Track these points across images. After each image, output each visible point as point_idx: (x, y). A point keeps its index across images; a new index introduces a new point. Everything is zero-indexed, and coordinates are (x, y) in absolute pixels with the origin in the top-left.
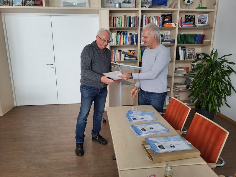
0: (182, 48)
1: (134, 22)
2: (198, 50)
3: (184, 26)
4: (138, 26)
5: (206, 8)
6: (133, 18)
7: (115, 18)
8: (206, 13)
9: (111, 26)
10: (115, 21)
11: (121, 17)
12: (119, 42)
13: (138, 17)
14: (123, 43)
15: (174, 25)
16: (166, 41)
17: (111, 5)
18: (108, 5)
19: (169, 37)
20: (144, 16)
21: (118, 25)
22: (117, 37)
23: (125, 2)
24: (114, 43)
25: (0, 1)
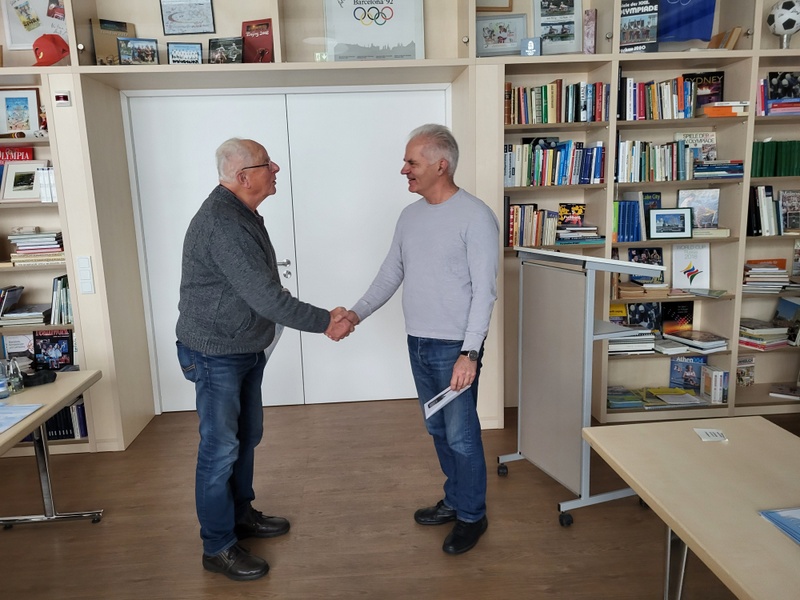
0: (769, 189)
1: (594, 104)
3: (776, 112)
4: (607, 117)
6: (590, 88)
7: (525, 90)
9: (509, 122)
10: (522, 104)
11: (546, 87)
12: (537, 177)
13: (608, 86)
14: (553, 181)
15: (737, 108)
16: (711, 168)
17: (500, 47)
18: (492, 47)
19: (713, 154)
20: (630, 82)
21: (534, 117)
22: (530, 160)
23: (551, 36)
24: (520, 180)
25: (128, 49)
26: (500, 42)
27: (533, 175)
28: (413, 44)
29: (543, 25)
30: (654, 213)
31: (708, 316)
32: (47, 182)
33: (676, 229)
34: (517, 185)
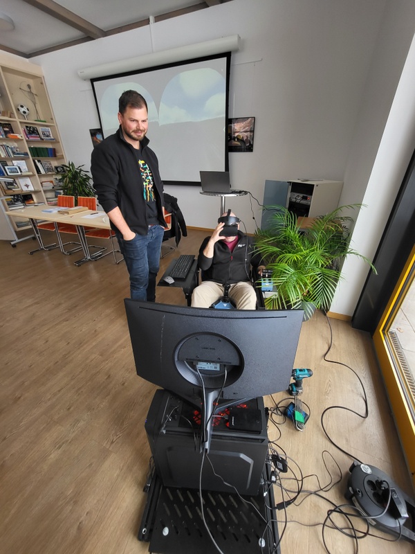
0: (39, 161)
2: (55, 163)
3: (31, 139)
5: (45, 122)
8: (47, 126)
15: (19, 137)
16: (18, 154)
19: (18, 150)
30: (6, 167)
31: (37, 198)
33: (15, 172)
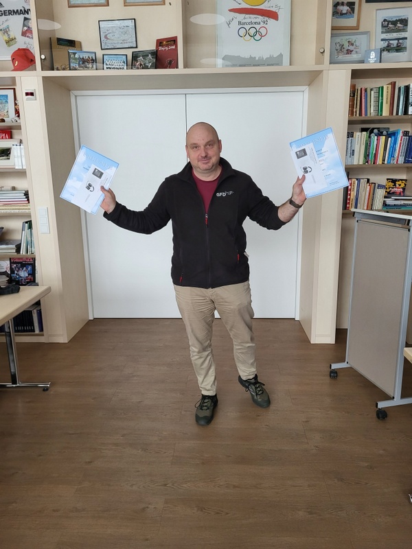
7: (366, 90)
9: (352, 114)
10: (363, 100)
11: (383, 88)
12: (371, 157)
14: (384, 160)
17: (348, 57)
18: (341, 57)
21: (372, 111)
22: (366, 144)
23: (388, 49)
24: (358, 159)
25: (75, 59)
26: (348, 53)
27: (368, 155)
28: (281, 55)
29: (382, 40)
32: (19, 155)
34: (355, 163)
